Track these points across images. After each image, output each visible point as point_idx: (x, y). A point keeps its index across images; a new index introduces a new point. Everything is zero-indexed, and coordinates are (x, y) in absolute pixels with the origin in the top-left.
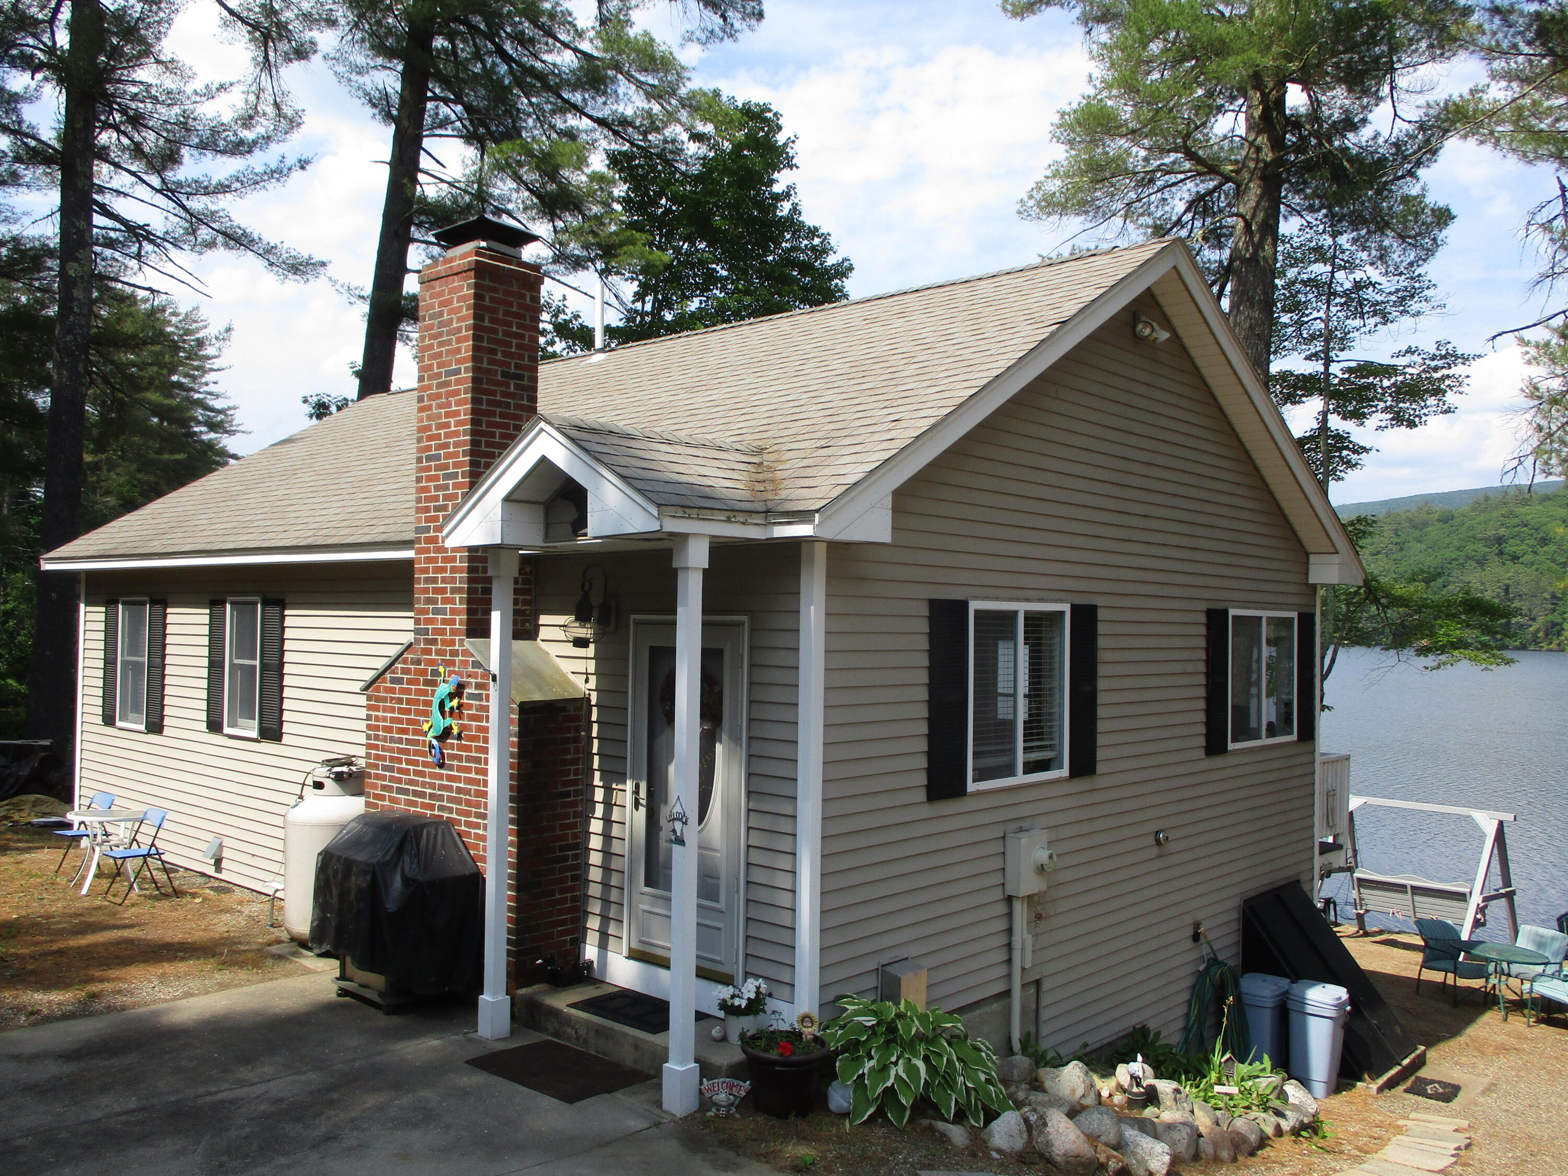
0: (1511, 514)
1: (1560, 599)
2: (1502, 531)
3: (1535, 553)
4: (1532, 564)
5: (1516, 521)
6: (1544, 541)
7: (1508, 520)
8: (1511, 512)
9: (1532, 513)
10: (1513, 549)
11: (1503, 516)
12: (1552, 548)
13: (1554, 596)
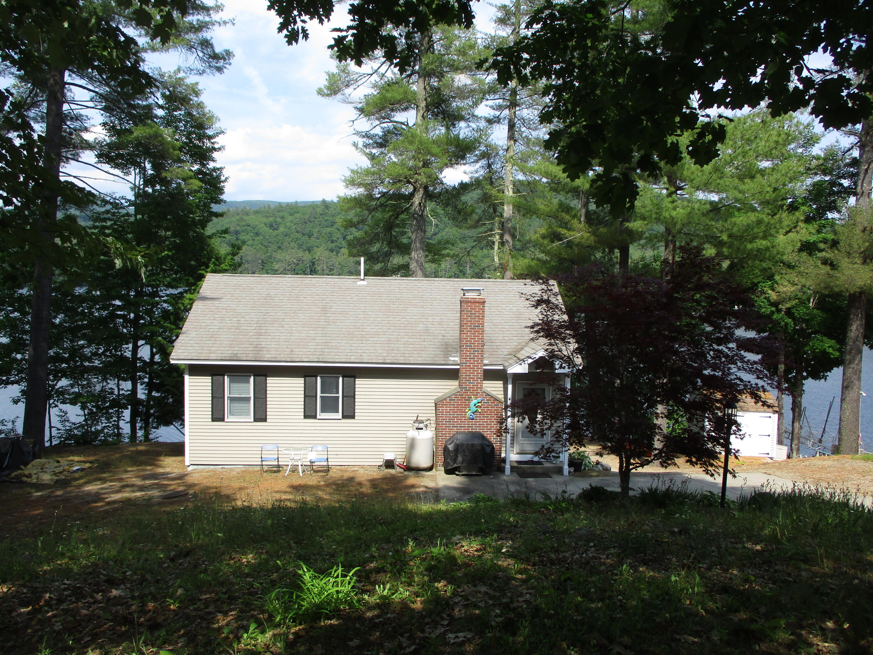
0: (242, 220)
1: (265, 263)
2: (238, 228)
3: (254, 240)
4: (252, 245)
5: (244, 223)
6: (257, 234)
7: (240, 223)
8: (241, 218)
9: (252, 219)
10: (243, 237)
11: (238, 220)
12: (261, 237)
13: (263, 262)
